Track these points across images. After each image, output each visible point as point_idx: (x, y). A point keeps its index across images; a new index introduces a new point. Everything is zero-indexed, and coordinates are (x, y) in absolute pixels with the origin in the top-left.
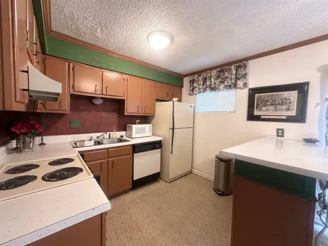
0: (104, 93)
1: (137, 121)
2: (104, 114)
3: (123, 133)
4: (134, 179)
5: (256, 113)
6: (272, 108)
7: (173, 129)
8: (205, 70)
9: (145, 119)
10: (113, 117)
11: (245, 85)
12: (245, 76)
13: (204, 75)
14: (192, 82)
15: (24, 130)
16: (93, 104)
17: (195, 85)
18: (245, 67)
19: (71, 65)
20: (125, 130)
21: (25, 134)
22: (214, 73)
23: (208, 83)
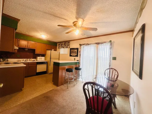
0: (28, 47)
1: (40, 56)
2: (28, 53)
3: (35, 59)
4: (37, 72)
5: (71, 54)
6: (73, 53)
7: (51, 58)
8: (62, 42)
9: (43, 55)
10: (32, 54)
11: (69, 47)
12: (69, 45)
13: (62, 43)
14: (59, 45)
15: (4, 56)
16: (25, 50)
17: (60, 46)
18: (69, 43)
19: (18, 40)
20: (36, 58)
21: (5, 57)
22: (64, 43)
23: (62, 46)
